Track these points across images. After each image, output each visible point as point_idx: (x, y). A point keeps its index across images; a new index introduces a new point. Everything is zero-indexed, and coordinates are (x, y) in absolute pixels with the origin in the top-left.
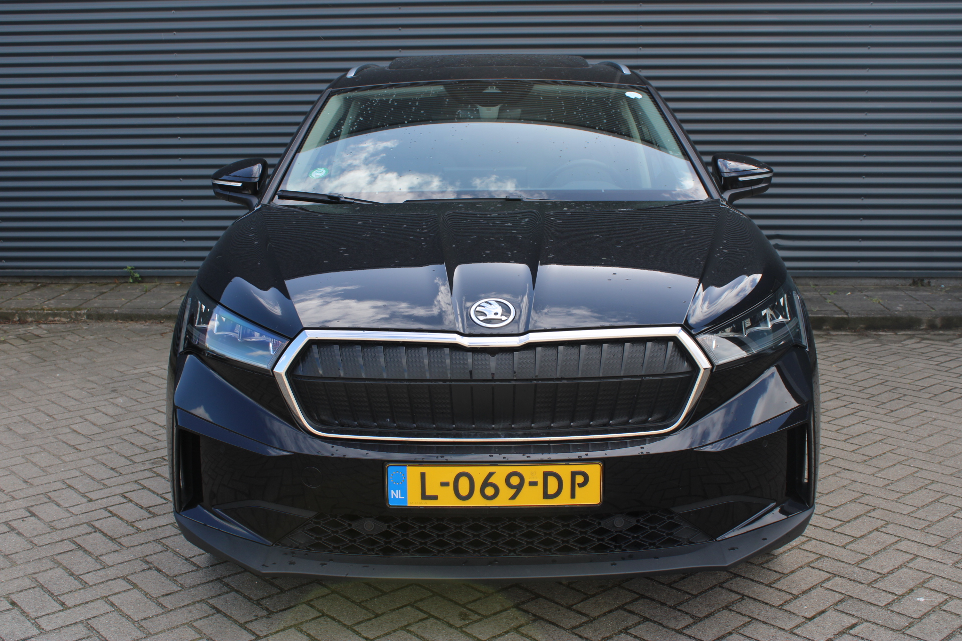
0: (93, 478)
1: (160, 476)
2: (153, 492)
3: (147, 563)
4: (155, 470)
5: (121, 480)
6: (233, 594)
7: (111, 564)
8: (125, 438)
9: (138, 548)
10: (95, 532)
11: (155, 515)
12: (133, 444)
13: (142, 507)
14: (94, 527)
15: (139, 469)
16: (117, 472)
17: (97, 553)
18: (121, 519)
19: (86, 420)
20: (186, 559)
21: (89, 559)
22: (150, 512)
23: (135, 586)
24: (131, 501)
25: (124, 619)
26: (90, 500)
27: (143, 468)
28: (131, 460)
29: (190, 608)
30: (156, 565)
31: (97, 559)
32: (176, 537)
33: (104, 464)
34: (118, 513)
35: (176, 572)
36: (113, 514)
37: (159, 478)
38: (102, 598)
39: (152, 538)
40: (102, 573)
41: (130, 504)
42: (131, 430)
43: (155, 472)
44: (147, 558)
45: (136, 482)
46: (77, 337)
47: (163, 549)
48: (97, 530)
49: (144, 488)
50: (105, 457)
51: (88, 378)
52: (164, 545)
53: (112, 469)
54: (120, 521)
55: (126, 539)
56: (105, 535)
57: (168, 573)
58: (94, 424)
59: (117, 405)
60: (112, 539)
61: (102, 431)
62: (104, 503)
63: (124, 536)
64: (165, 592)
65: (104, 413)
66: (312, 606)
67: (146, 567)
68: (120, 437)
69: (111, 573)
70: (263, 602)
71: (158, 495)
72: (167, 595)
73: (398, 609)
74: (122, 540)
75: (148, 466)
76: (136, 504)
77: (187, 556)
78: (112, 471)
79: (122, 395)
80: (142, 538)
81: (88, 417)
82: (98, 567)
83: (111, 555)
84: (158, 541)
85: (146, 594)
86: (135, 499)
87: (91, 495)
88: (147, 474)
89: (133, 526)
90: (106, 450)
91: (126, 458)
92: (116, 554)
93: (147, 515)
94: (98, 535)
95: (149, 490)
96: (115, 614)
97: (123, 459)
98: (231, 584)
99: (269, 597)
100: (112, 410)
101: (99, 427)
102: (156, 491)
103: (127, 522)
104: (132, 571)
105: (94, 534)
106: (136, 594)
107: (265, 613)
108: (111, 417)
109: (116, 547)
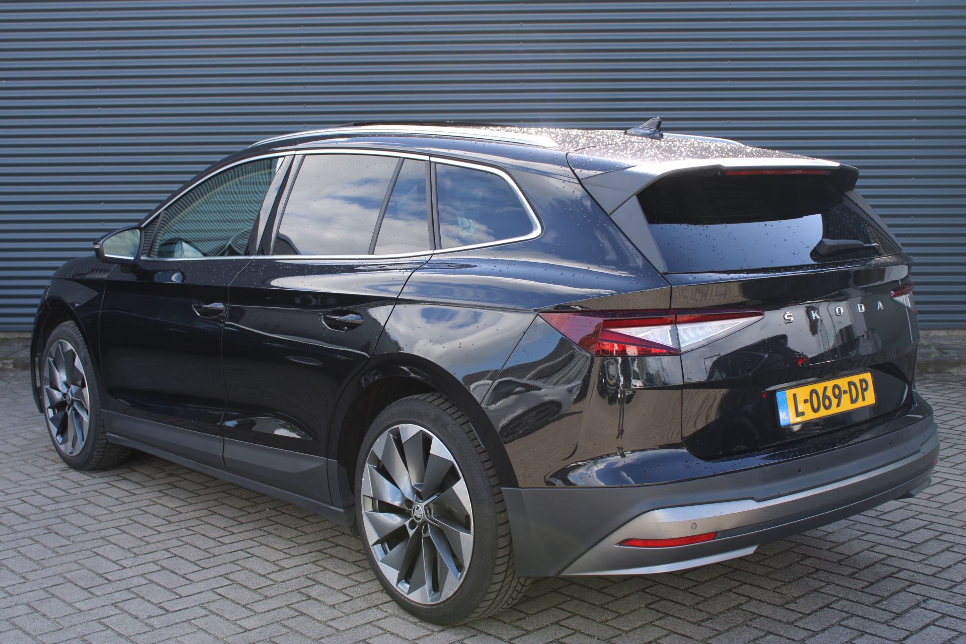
0: (10, 481)
1: (66, 478)
2: (59, 489)
3: (49, 529)
4: (62, 475)
5: (34, 481)
6: (111, 545)
7: (20, 530)
8: (40, 454)
9: (43, 521)
10: (10, 512)
11: (58, 502)
12: (46, 458)
13: (48, 498)
14: (9, 509)
15: (49, 474)
16: (31, 476)
17: (11, 524)
18: (31, 504)
19: (7, 443)
20: (79, 527)
21: (4, 528)
22: (55, 500)
23: (37, 542)
24: (40, 494)
25: (27, 560)
26: (7, 494)
27: (52, 473)
28: (43, 469)
29: (77, 553)
30: (55, 530)
31: (10, 527)
32: (73, 515)
33: (21, 472)
34: (29, 501)
35: (70, 534)
36: (24, 502)
37: (65, 480)
38: (12, 549)
39: (54, 516)
40: (13, 535)
41: (39, 496)
42: (46, 449)
43: (62, 477)
44: (49, 527)
45: (46, 482)
46: (4, 382)
47: (62, 521)
48: (10, 511)
49: (52, 486)
50: (22, 467)
51: (12, 413)
52: (63, 519)
53: (27, 475)
54: (30, 506)
55: (34, 516)
56: (17, 514)
57: (64, 535)
58: (14, 445)
59: (35, 432)
60: (23, 516)
61: (20, 450)
62: (19, 495)
63: (32, 515)
64: (60, 545)
65: (23, 438)
66: (168, 551)
67: (47, 531)
68: (36, 454)
69: (19, 535)
70: (133, 550)
71: (62, 490)
72: (61, 546)
73: (232, 552)
74: (31, 517)
75: (57, 472)
76: (44, 496)
77: (80, 525)
78: (27, 476)
79: (40, 425)
80: (46, 515)
81: (10, 441)
82: (11, 532)
83: (21, 525)
84: (58, 517)
85: (45, 546)
86: (44, 493)
87: (8, 491)
88: (55, 477)
89: (40, 509)
90: (23, 463)
91: (40, 467)
92: (25, 525)
93: (53, 502)
94: (12, 514)
95: (56, 487)
96: (21, 557)
97: (37, 468)
98: (111, 540)
99: (138, 547)
100: (30, 436)
101: (19, 447)
102: (62, 488)
103: (36, 506)
104: (36, 534)
105: (9, 514)
106: (38, 546)
107: (133, 555)
108: (30, 440)
109: (25, 521)
